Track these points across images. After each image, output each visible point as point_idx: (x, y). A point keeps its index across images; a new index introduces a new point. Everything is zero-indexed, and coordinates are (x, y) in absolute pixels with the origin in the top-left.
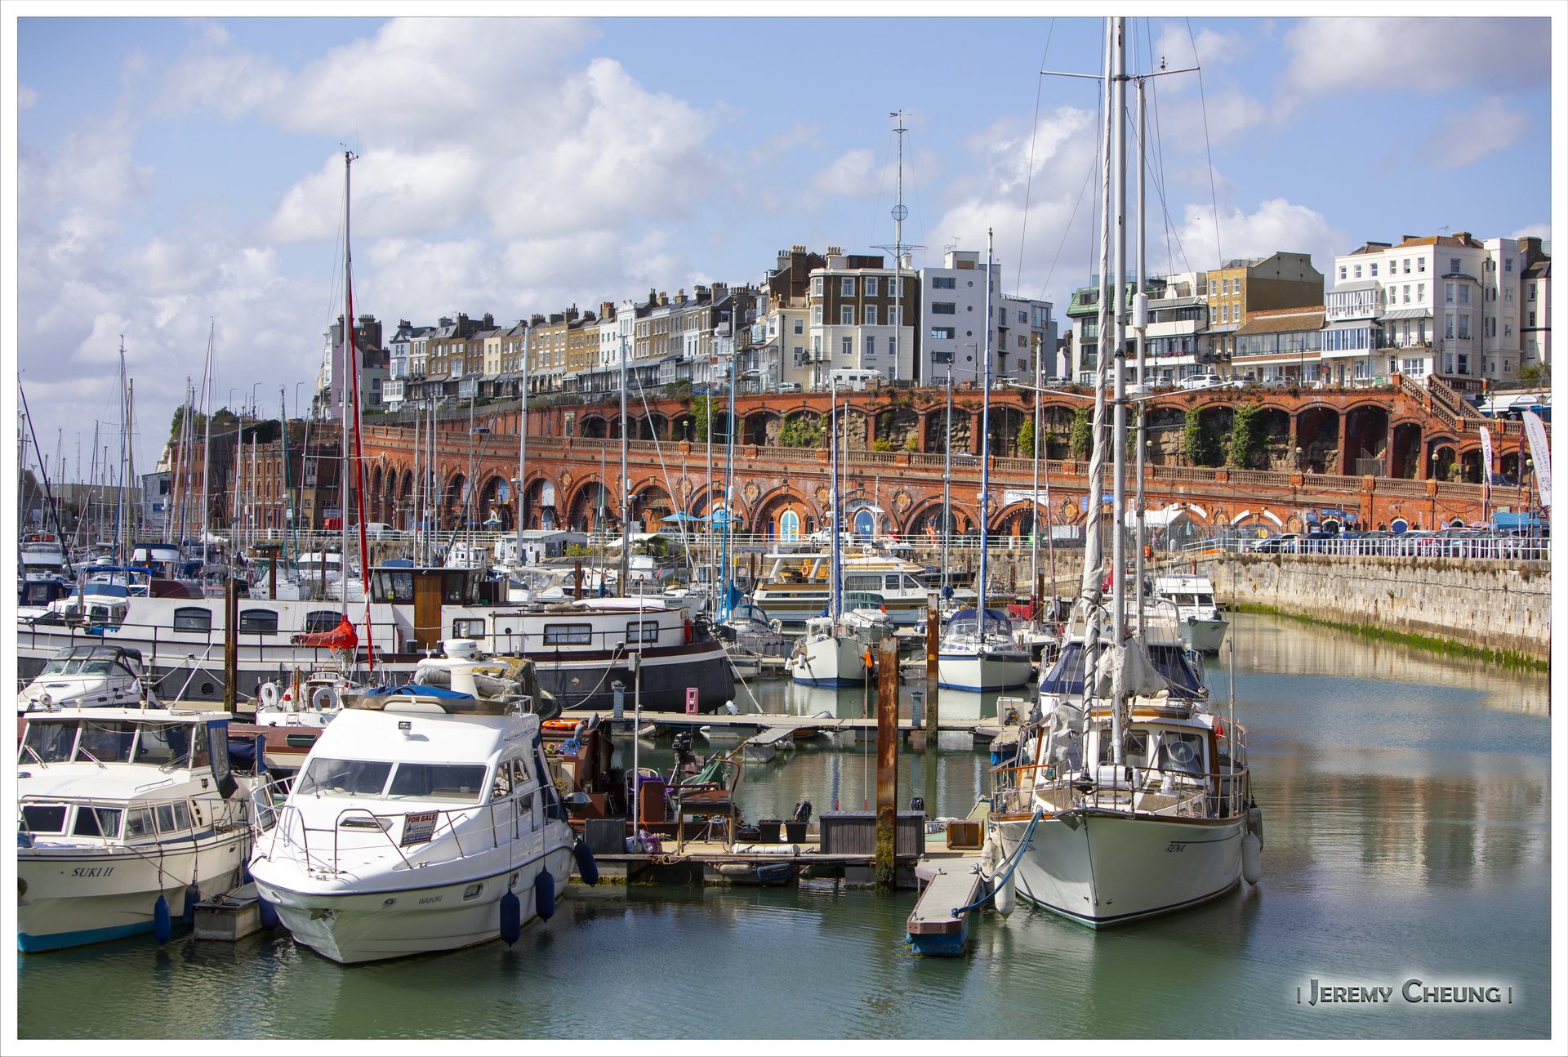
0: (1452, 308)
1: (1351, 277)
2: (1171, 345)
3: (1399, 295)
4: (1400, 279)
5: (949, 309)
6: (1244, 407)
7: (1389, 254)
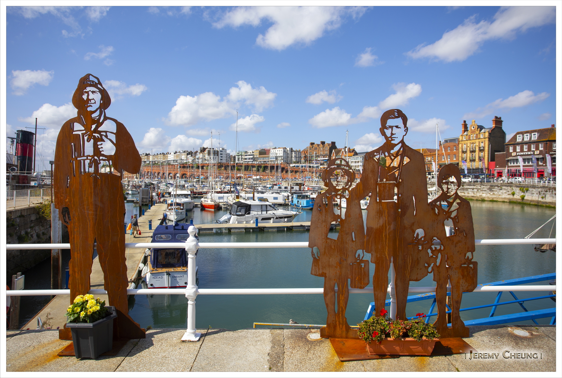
0: (285, 155)
1: (272, 152)
2: (249, 159)
3: (278, 154)
4: (279, 152)
5: (222, 154)
6: (263, 166)
7: (277, 149)
